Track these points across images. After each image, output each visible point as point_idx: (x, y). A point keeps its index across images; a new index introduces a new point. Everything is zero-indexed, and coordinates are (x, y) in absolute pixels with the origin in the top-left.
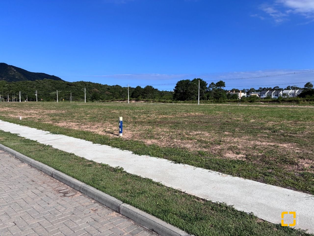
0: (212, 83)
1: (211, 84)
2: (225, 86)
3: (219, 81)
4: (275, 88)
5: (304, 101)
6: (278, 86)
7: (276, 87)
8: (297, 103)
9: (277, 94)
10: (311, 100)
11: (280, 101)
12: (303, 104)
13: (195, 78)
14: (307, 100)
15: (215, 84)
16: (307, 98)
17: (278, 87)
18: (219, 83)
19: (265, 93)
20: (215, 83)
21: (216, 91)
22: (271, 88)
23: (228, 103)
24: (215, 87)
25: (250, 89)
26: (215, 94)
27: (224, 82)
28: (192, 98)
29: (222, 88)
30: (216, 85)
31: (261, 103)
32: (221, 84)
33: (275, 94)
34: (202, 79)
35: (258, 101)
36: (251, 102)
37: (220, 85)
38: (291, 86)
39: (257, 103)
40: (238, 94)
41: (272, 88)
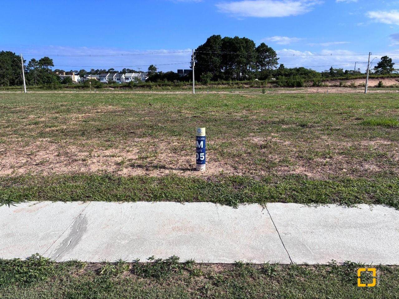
0: (33, 60)
1: (30, 61)
2: (53, 66)
3: (43, 57)
4: (109, 70)
5: (156, 86)
6: (113, 68)
7: (111, 69)
8: (150, 89)
9: (119, 78)
10: (163, 85)
11: (132, 87)
12: (157, 90)
13: (3, 51)
14: (159, 85)
15: (37, 61)
16: (158, 83)
17: (113, 70)
18: (43, 60)
19: (105, 77)
20: (37, 59)
21: (41, 72)
22: (105, 70)
23: (65, 89)
24: (38, 66)
25: (80, 71)
26: (39, 76)
27: (52, 60)
28: (3, 83)
29: (49, 67)
30: (39, 63)
31: (111, 88)
32: (46, 61)
33: (116, 78)
34: (15, 53)
35: (106, 87)
36: (98, 87)
37: (45, 63)
38: (126, 69)
39: (106, 89)
40: (70, 77)
41: (107, 71)
